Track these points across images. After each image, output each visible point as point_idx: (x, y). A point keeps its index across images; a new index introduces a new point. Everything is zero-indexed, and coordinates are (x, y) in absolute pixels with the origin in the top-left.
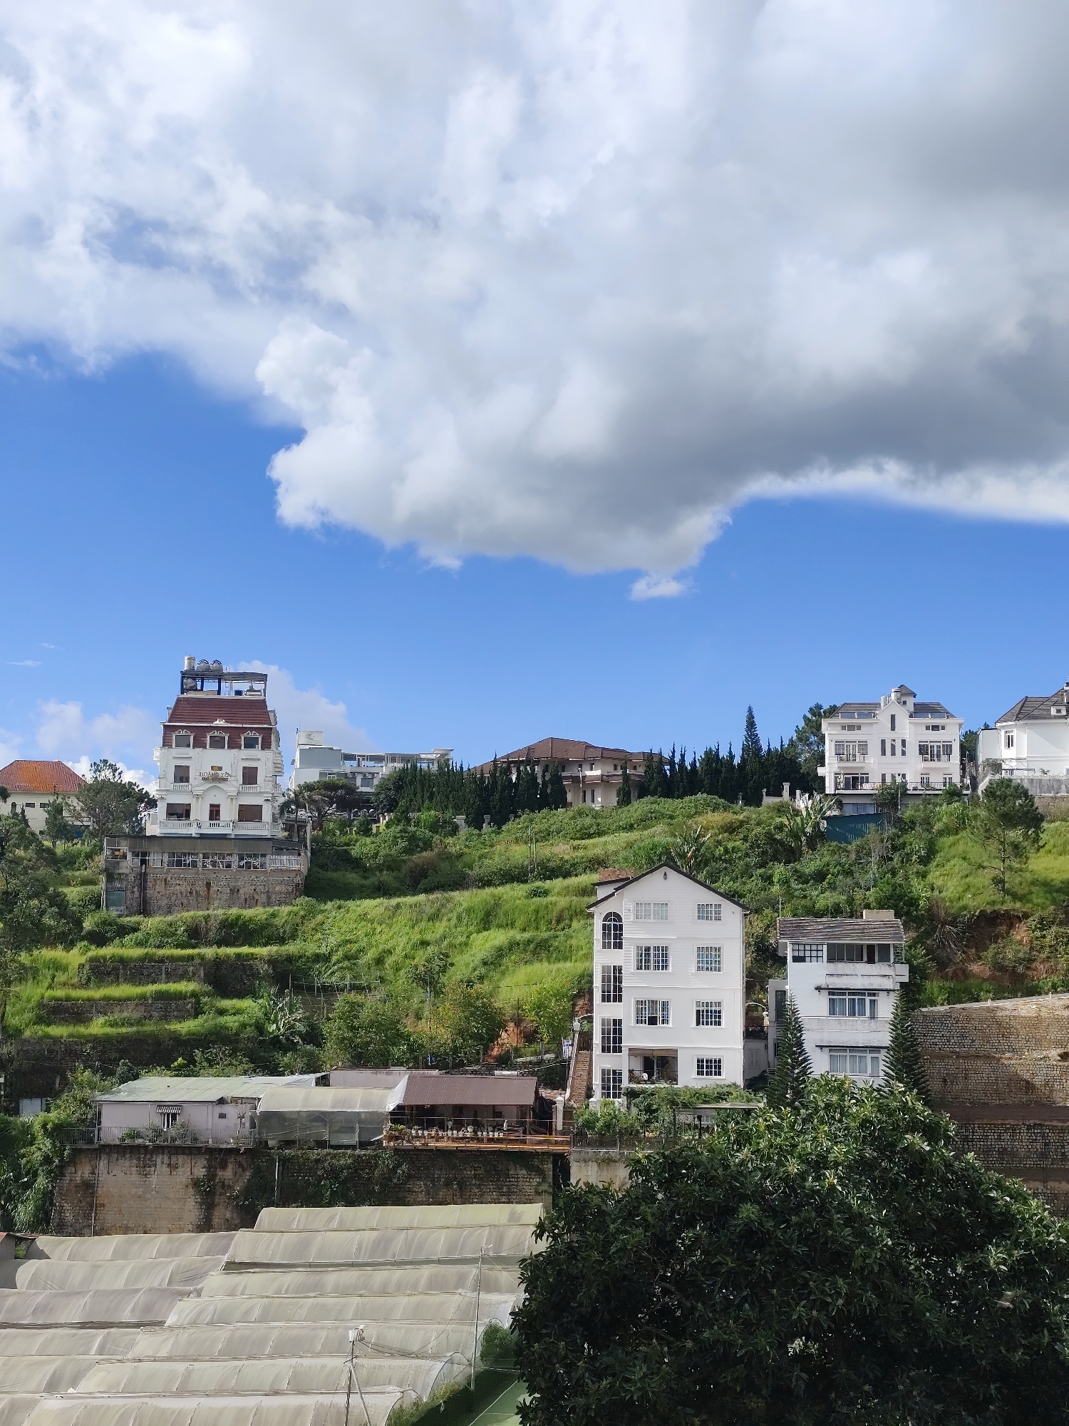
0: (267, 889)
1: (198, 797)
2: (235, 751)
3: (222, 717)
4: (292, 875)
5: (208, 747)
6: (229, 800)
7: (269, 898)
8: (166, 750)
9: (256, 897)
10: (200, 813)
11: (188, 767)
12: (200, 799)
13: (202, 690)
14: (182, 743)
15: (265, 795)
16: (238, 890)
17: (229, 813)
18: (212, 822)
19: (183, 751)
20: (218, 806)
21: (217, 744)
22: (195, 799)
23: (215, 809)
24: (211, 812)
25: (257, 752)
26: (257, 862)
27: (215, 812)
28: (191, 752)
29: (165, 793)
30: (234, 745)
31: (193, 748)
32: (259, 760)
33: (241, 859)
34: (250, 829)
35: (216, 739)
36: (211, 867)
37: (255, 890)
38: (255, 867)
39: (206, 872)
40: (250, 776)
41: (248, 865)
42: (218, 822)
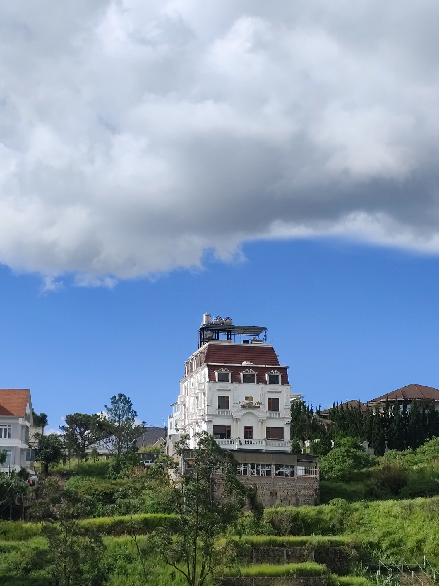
0: (295, 493)
1: (237, 420)
2: (262, 386)
3: (247, 360)
4: (312, 482)
5: (242, 382)
6: (260, 423)
7: (297, 499)
8: (212, 383)
9: (289, 499)
10: (237, 432)
11: (228, 397)
12: (239, 422)
13: (218, 339)
14: (223, 378)
15: (286, 420)
16: (276, 493)
17: (259, 434)
18: (246, 440)
19: (223, 385)
20: (251, 428)
21: (249, 379)
22: (235, 422)
23: (248, 430)
24: (246, 432)
25: (278, 387)
26: (288, 471)
27: (248, 432)
28: (229, 385)
29: (211, 417)
30: (261, 381)
31: (232, 382)
32: (280, 392)
33: (277, 468)
34: (276, 446)
35: (248, 376)
36: (256, 475)
37: (287, 493)
38: (286, 475)
39: (253, 478)
40: (274, 404)
41: (282, 474)
42: (251, 440)
